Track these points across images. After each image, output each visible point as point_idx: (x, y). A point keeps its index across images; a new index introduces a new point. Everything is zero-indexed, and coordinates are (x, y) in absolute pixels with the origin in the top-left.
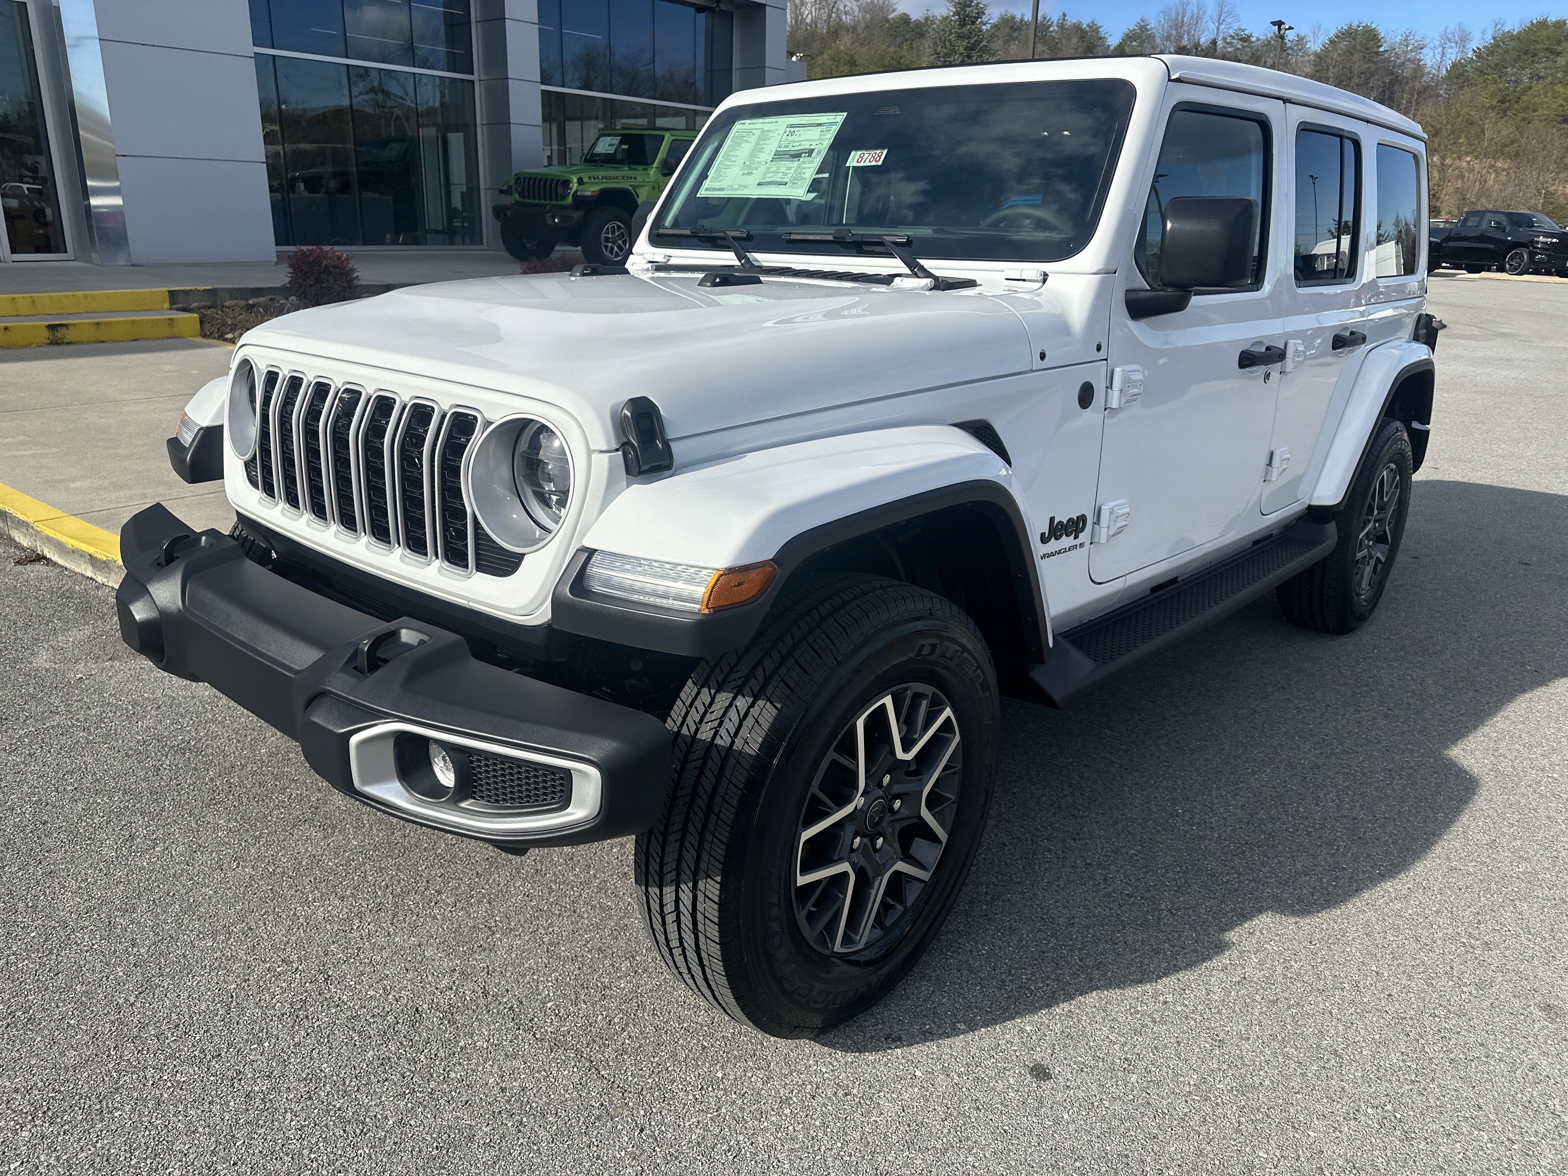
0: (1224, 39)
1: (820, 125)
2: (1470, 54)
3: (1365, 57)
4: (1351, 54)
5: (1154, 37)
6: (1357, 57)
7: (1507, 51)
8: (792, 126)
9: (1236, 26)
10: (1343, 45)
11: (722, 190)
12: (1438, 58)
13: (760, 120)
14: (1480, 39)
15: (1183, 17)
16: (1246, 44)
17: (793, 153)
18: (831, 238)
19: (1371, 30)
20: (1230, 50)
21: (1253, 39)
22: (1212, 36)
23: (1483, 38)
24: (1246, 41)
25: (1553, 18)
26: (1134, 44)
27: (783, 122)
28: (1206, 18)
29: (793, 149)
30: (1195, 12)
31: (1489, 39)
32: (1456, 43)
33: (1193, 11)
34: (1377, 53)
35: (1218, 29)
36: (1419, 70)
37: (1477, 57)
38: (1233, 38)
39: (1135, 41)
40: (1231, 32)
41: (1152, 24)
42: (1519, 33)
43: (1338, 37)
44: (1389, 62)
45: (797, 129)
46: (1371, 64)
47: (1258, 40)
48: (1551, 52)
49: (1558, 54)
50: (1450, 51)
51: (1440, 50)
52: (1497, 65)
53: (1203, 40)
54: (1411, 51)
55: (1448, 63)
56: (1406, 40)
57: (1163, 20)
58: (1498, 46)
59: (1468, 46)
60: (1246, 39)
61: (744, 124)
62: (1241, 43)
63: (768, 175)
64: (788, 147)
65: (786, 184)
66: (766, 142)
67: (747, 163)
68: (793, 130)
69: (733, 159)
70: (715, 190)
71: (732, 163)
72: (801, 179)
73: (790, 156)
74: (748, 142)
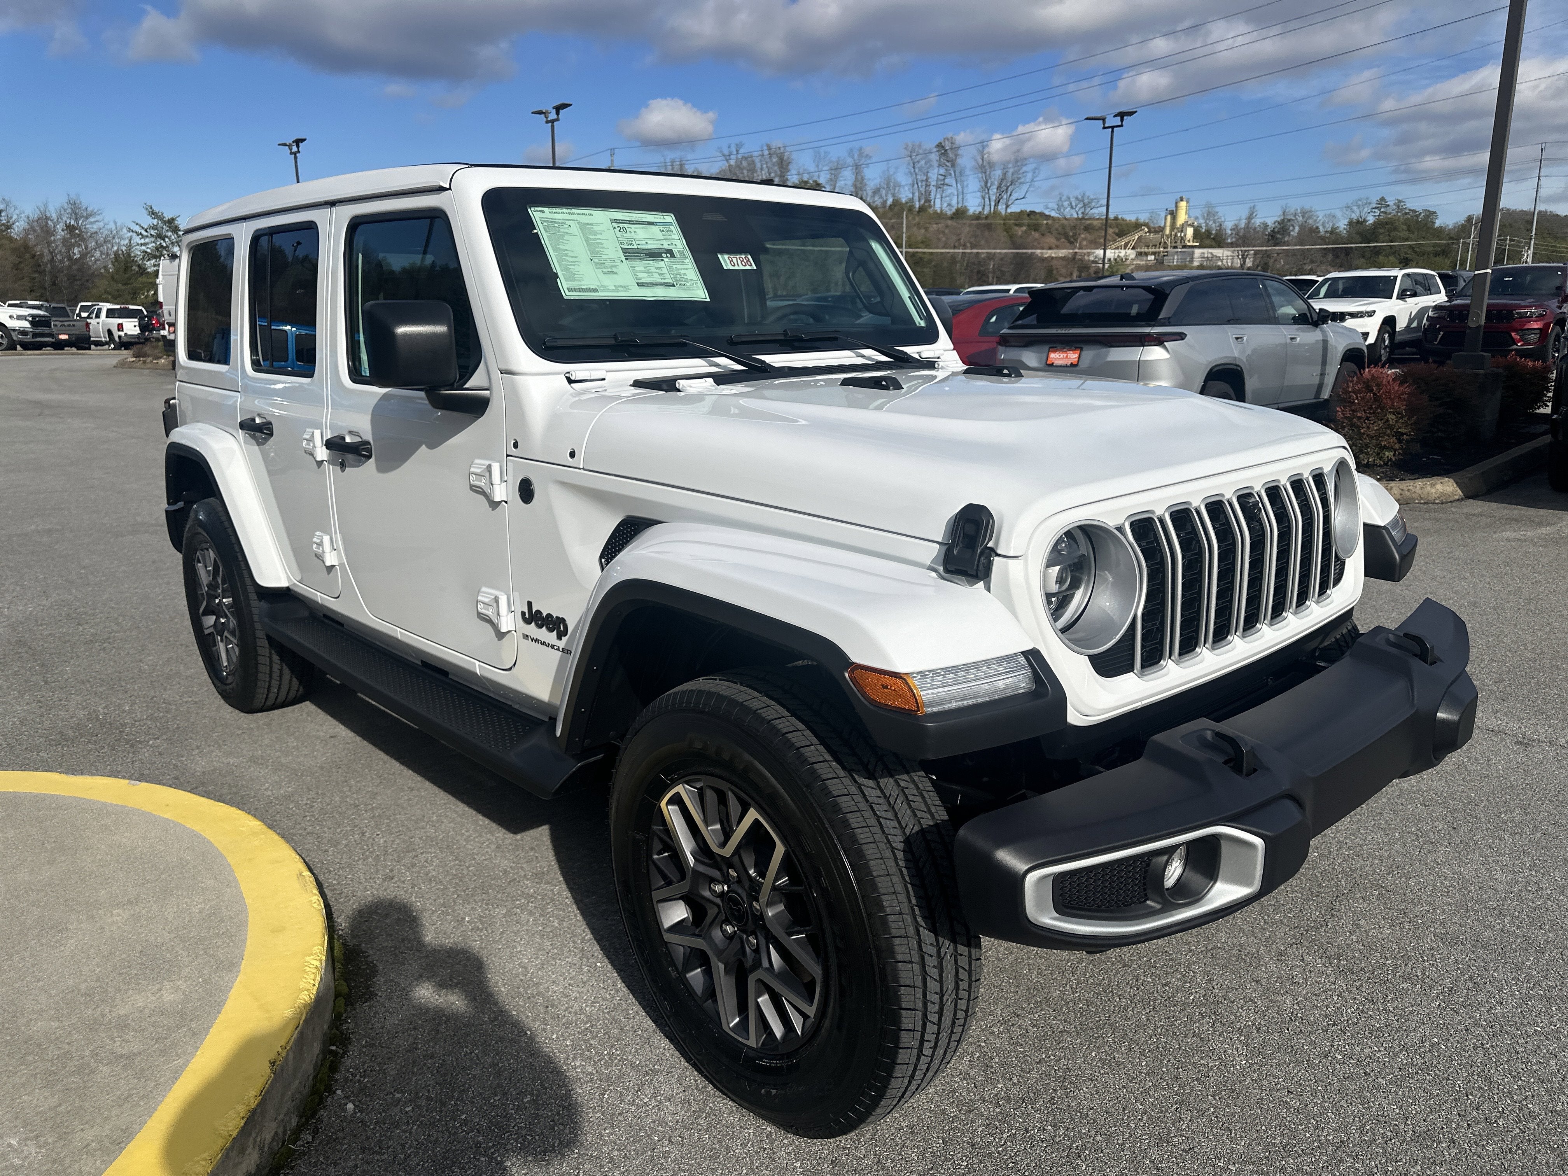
1: (651, 223)
8: (616, 221)
11: (595, 290)
13: (565, 210)
17: (648, 252)
27: (600, 217)
29: (639, 247)
45: (626, 225)
61: (543, 212)
63: (640, 275)
64: (632, 244)
65: (673, 286)
66: (598, 236)
67: (596, 260)
68: (621, 225)
69: (570, 254)
70: (584, 290)
71: (574, 259)
72: (687, 280)
73: (646, 254)
74: (571, 234)
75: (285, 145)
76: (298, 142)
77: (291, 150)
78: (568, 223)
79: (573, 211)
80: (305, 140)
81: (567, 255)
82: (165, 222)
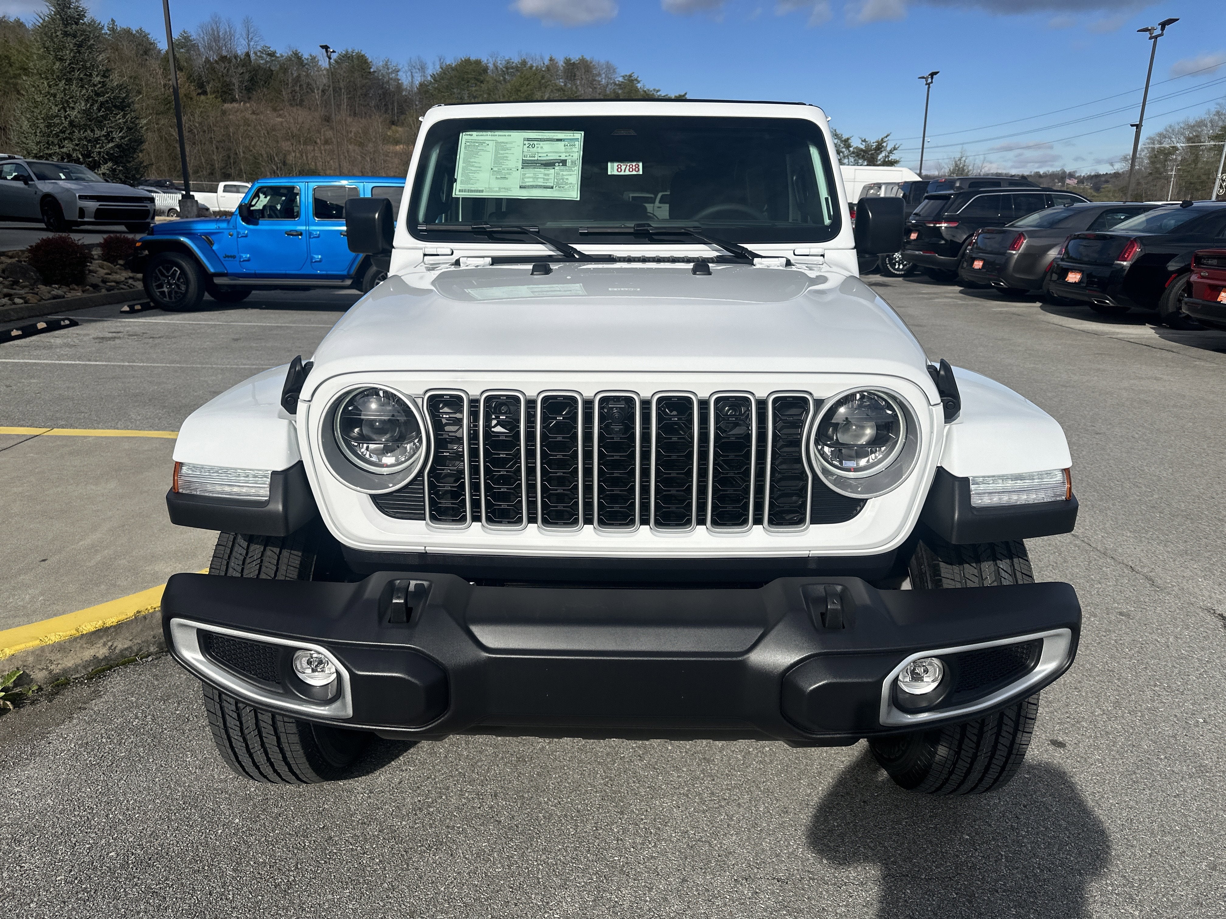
0: (255, 53)
1: (560, 140)
2: (429, 78)
3: (362, 76)
4: (353, 72)
5: (198, 46)
6: (356, 74)
7: (451, 77)
8: (528, 140)
9: (262, 44)
10: (345, 65)
11: (482, 191)
12: (410, 79)
13: (489, 133)
14: (433, 69)
15: (218, 33)
16: (273, 58)
17: (544, 162)
18: (632, 230)
19: (362, 56)
20: (262, 62)
21: (278, 55)
22: (246, 50)
23: (434, 68)
24: (273, 56)
25: (473, 58)
26: (182, 50)
27: (517, 137)
28: (237, 36)
29: (539, 158)
30: (228, 30)
31: (438, 70)
32: (419, 69)
33: (226, 29)
34: (370, 72)
35: (249, 45)
36: (399, 87)
37: (434, 80)
38: (262, 53)
39: (182, 48)
40: (259, 48)
41: (194, 36)
42: (456, 66)
43: (340, 59)
44: (379, 79)
45: (535, 143)
46: (367, 81)
47: (282, 56)
48: (478, 80)
49: (482, 82)
50: (416, 75)
51: (409, 73)
52: (447, 86)
53: (239, 52)
54: (392, 73)
55: (417, 83)
56: (386, 65)
57: (202, 33)
58: (445, 74)
59: (427, 72)
60: (272, 55)
61: (471, 135)
62: (269, 57)
63: (526, 180)
64: (534, 157)
65: (552, 188)
66: (507, 151)
67: (495, 169)
68: (531, 143)
69: (476, 165)
70: (472, 191)
71: (478, 169)
72: (567, 184)
73: (542, 164)
74: (486, 151)
75: (923, 78)
76: (932, 75)
77: (927, 81)
78: (487, 142)
79: (496, 133)
80: (938, 72)
81: (473, 166)
82: (842, 141)
